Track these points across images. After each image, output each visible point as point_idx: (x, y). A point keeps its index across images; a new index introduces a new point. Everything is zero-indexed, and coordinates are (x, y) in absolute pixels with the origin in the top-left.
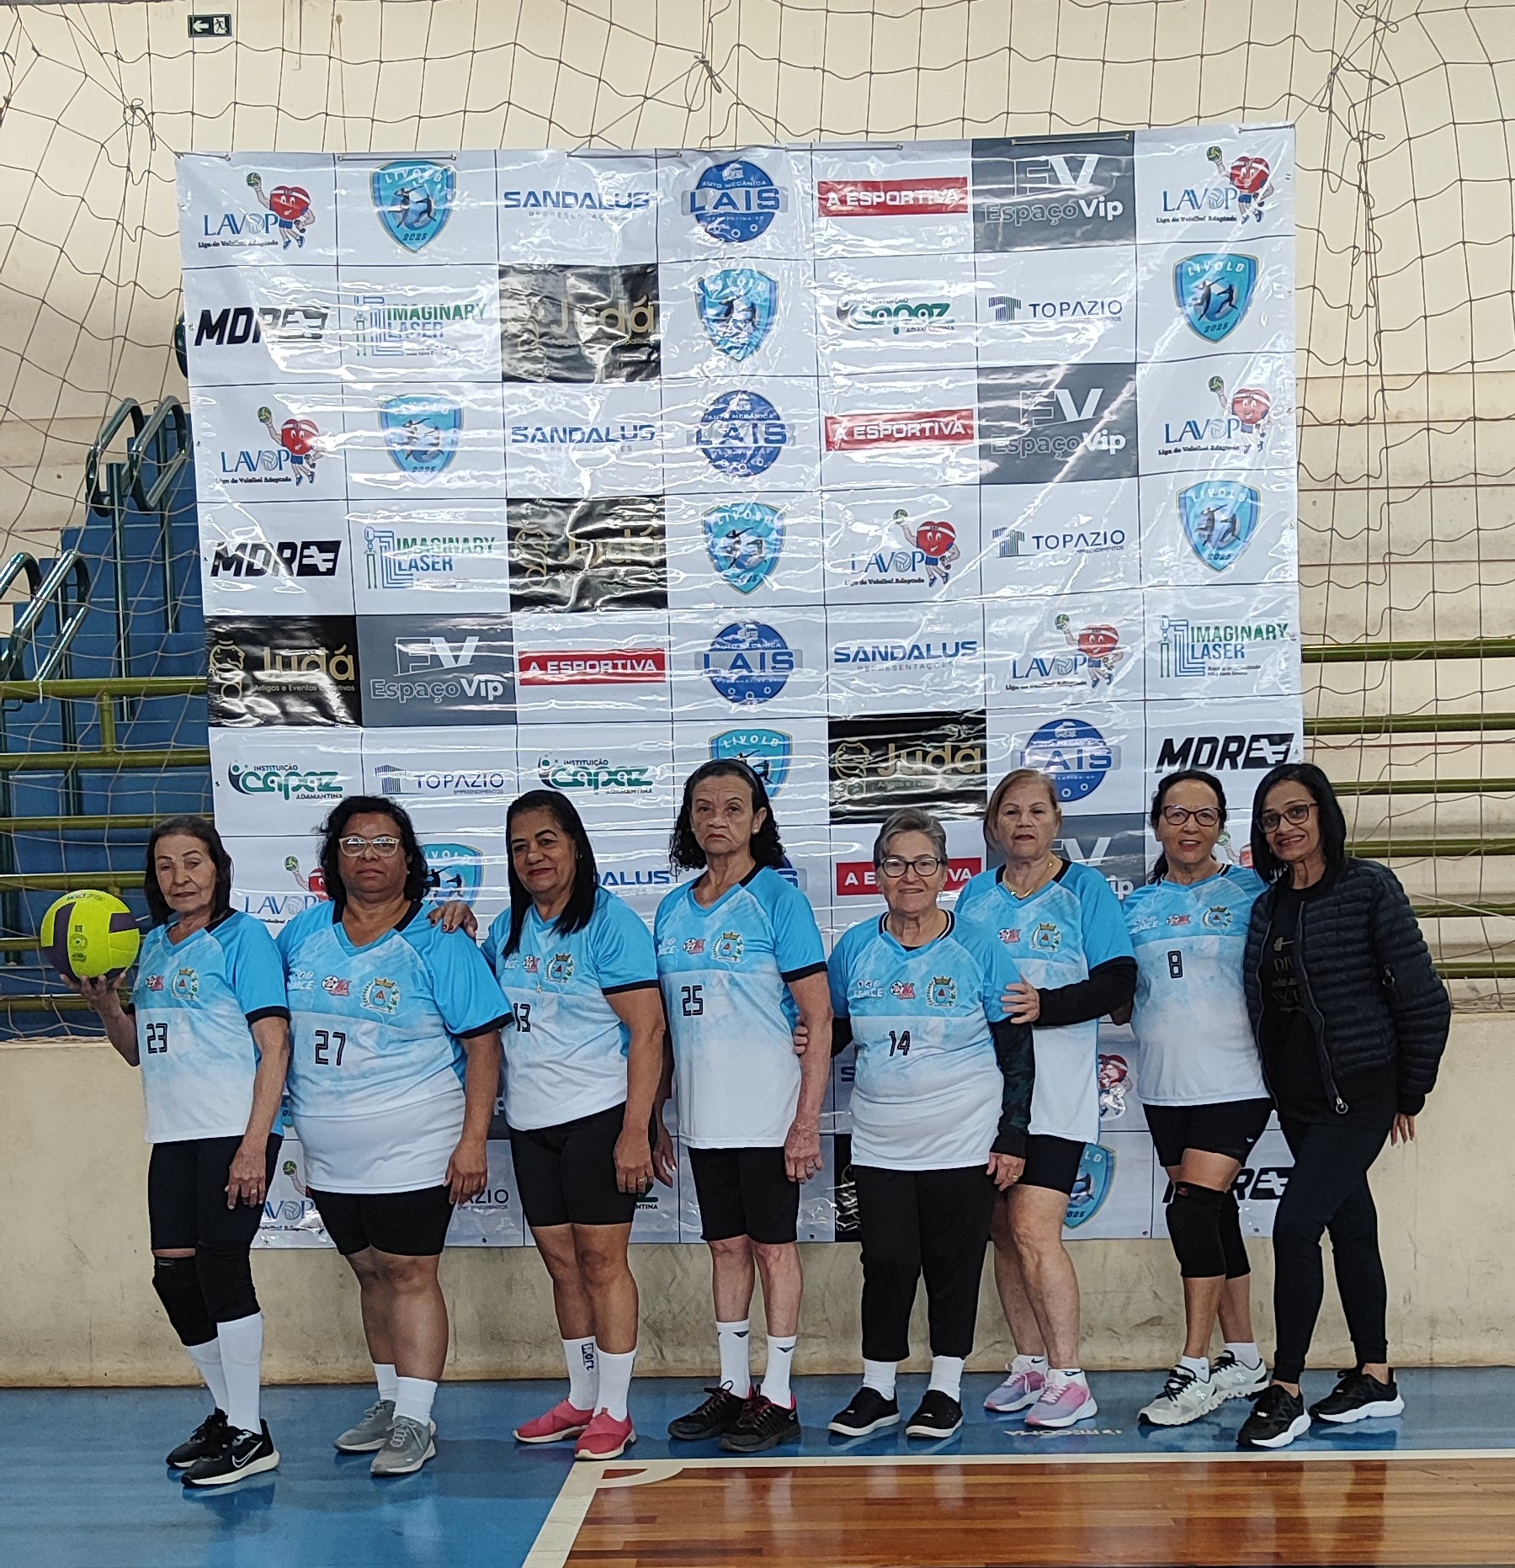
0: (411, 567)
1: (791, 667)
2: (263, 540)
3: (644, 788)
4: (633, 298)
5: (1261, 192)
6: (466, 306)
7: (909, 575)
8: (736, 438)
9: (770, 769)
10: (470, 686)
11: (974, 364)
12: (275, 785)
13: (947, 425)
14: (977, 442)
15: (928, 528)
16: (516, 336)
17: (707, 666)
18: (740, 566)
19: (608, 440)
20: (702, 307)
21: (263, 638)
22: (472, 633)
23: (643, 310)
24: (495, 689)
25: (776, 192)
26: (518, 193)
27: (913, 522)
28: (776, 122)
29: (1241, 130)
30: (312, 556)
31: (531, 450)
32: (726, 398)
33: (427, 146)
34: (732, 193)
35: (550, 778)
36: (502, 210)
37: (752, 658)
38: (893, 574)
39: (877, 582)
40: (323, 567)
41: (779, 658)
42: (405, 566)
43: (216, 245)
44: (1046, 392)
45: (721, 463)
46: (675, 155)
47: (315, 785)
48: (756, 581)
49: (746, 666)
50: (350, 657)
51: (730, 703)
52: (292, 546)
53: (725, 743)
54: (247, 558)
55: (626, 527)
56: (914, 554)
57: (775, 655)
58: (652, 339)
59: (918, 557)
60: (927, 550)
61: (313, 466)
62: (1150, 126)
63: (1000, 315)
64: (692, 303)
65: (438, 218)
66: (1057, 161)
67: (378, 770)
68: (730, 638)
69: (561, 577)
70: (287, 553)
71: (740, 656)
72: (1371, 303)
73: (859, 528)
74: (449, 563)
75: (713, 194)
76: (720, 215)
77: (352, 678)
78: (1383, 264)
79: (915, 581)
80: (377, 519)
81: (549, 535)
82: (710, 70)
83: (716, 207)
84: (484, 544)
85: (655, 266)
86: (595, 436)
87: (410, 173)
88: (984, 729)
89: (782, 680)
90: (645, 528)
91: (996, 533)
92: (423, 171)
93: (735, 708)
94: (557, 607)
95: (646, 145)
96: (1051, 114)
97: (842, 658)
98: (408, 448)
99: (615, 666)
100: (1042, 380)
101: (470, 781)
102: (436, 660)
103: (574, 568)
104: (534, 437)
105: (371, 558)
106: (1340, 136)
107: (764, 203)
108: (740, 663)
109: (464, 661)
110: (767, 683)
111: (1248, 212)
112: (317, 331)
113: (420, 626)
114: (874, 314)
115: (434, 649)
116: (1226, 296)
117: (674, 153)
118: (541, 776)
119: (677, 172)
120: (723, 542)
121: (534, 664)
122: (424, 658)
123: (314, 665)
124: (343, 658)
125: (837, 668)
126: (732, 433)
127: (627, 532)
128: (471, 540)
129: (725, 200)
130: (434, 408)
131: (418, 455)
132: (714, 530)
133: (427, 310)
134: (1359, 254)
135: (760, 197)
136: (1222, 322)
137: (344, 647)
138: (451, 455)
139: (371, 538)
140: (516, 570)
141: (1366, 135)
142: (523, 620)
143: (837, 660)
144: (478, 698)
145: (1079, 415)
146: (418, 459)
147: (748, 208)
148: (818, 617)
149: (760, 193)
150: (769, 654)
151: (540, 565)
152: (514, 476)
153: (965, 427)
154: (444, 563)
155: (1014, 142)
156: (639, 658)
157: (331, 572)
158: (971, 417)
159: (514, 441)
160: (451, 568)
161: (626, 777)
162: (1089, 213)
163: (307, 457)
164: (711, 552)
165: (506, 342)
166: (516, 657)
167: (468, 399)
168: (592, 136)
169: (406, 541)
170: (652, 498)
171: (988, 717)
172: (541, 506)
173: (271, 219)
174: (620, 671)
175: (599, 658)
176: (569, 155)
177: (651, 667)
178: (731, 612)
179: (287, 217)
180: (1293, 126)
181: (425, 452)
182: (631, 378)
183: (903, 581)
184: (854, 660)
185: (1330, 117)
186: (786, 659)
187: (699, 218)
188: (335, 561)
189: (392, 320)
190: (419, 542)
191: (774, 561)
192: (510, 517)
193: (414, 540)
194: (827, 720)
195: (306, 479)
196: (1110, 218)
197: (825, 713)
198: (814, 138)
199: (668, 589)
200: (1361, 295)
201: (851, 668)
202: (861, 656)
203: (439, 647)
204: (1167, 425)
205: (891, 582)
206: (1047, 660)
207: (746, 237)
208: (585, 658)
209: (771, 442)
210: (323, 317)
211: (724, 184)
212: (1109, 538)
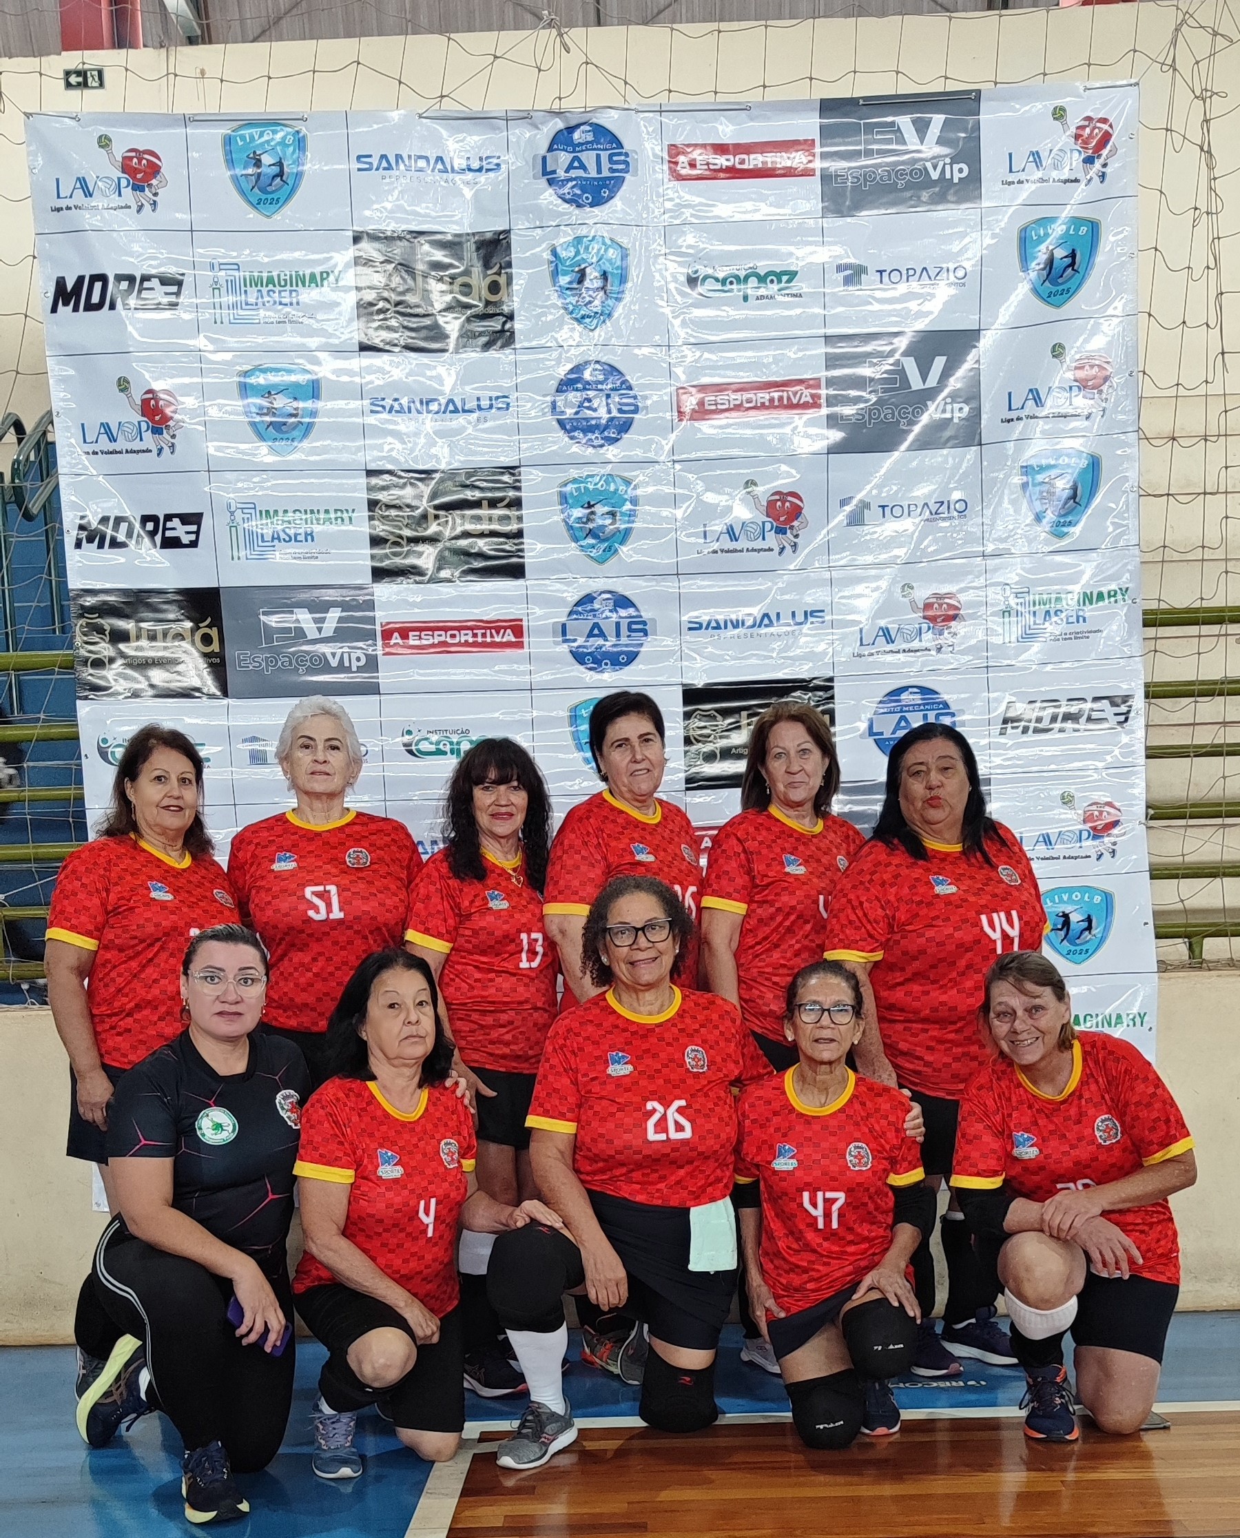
0: (273, 538)
1: (646, 634)
4: (487, 265)
5: (1105, 152)
6: (322, 273)
7: (759, 544)
8: (589, 408)
10: (334, 656)
11: (822, 332)
13: (795, 394)
14: (825, 411)
15: (777, 497)
16: (371, 304)
17: (564, 633)
18: (596, 536)
19: (464, 411)
20: (555, 274)
21: (128, 610)
22: (334, 604)
23: (496, 278)
24: (358, 659)
25: (627, 155)
26: (370, 156)
27: (763, 491)
28: (626, 83)
29: (1086, 89)
30: (174, 529)
31: (387, 421)
32: (578, 369)
33: (276, 107)
34: (584, 156)
35: (413, 748)
36: (355, 173)
37: (609, 626)
38: (742, 543)
39: (729, 551)
40: (186, 539)
41: (634, 627)
42: (268, 537)
43: (68, 208)
44: (891, 360)
45: (576, 434)
46: (526, 117)
48: (611, 551)
49: (602, 635)
50: (215, 629)
51: (588, 672)
52: (154, 519)
53: (583, 710)
54: (109, 532)
55: (484, 499)
56: (764, 523)
57: (630, 624)
58: (506, 309)
59: (768, 526)
60: (777, 520)
61: (173, 436)
62: (996, 83)
63: (848, 281)
64: (545, 269)
65: (290, 182)
66: (904, 122)
67: (245, 741)
68: (586, 607)
69: (420, 548)
70: (150, 526)
71: (596, 625)
72: (1212, 265)
73: (710, 497)
74: (311, 534)
75: (564, 158)
76: (571, 179)
77: (217, 650)
78: (1225, 224)
79: (765, 550)
80: (241, 490)
81: (408, 506)
82: (559, 28)
83: (567, 171)
84: (345, 515)
85: (508, 232)
86: (451, 408)
87: (261, 135)
88: (832, 697)
89: (638, 648)
90: (502, 499)
91: (844, 503)
92: (274, 132)
93: (590, 677)
94: (418, 578)
95: (496, 105)
96: (898, 72)
97: (696, 627)
98: (268, 419)
99: (475, 635)
100: (888, 348)
102: (300, 633)
103: (432, 540)
104: (392, 407)
105: (234, 529)
106: (1183, 96)
107: (615, 167)
108: (596, 631)
109: (327, 632)
110: (623, 652)
111: (1093, 174)
112: (173, 299)
114: (724, 281)
115: (297, 621)
116: (1068, 261)
117: (525, 114)
118: (405, 745)
119: (527, 135)
120: (578, 512)
121: (396, 634)
122: (287, 630)
123: (179, 636)
124: (207, 630)
125: (690, 637)
126: (586, 404)
127: (485, 503)
128: (332, 511)
129: (576, 164)
130: (293, 378)
131: (278, 427)
132: (569, 501)
133: (282, 277)
134: (1200, 216)
135: (611, 161)
136: (1065, 287)
137: (209, 620)
139: (233, 509)
140: (376, 541)
141: (1209, 94)
142: (384, 591)
143: (690, 629)
144: (341, 668)
145: (924, 382)
146: (278, 430)
147: (599, 171)
148: (671, 586)
149: (611, 156)
150: (624, 623)
151: (401, 537)
152: (373, 447)
153: (813, 396)
154: (306, 534)
155: (861, 102)
156: (498, 629)
157: (194, 544)
158: (819, 387)
159: (372, 412)
160: (313, 540)
162: (935, 175)
163: (168, 427)
164: (567, 523)
165: (363, 311)
166: (378, 629)
167: (327, 368)
168: (442, 97)
169: (268, 512)
170: (510, 470)
171: (835, 684)
172: (400, 477)
173: (124, 183)
174: (480, 639)
175: (459, 629)
176: (420, 117)
177: (509, 637)
178: (587, 582)
179: (139, 180)
180: (1137, 84)
181: (285, 424)
182: (487, 346)
183: (753, 550)
184: (707, 628)
185: (1173, 78)
186: (640, 627)
187: (551, 182)
188: (197, 533)
189: (248, 288)
191: (628, 532)
192: (370, 489)
193: (276, 512)
194: (680, 690)
195: (166, 450)
196: (956, 180)
197: (679, 680)
198: (663, 98)
199: (526, 560)
200: (1201, 257)
201: (701, 637)
202: (713, 624)
203: (304, 618)
204: (1010, 394)
205: (741, 551)
206: (893, 628)
207: (597, 202)
208: (446, 629)
209: (625, 412)
210: (179, 284)
211: (575, 147)
212: (952, 507)
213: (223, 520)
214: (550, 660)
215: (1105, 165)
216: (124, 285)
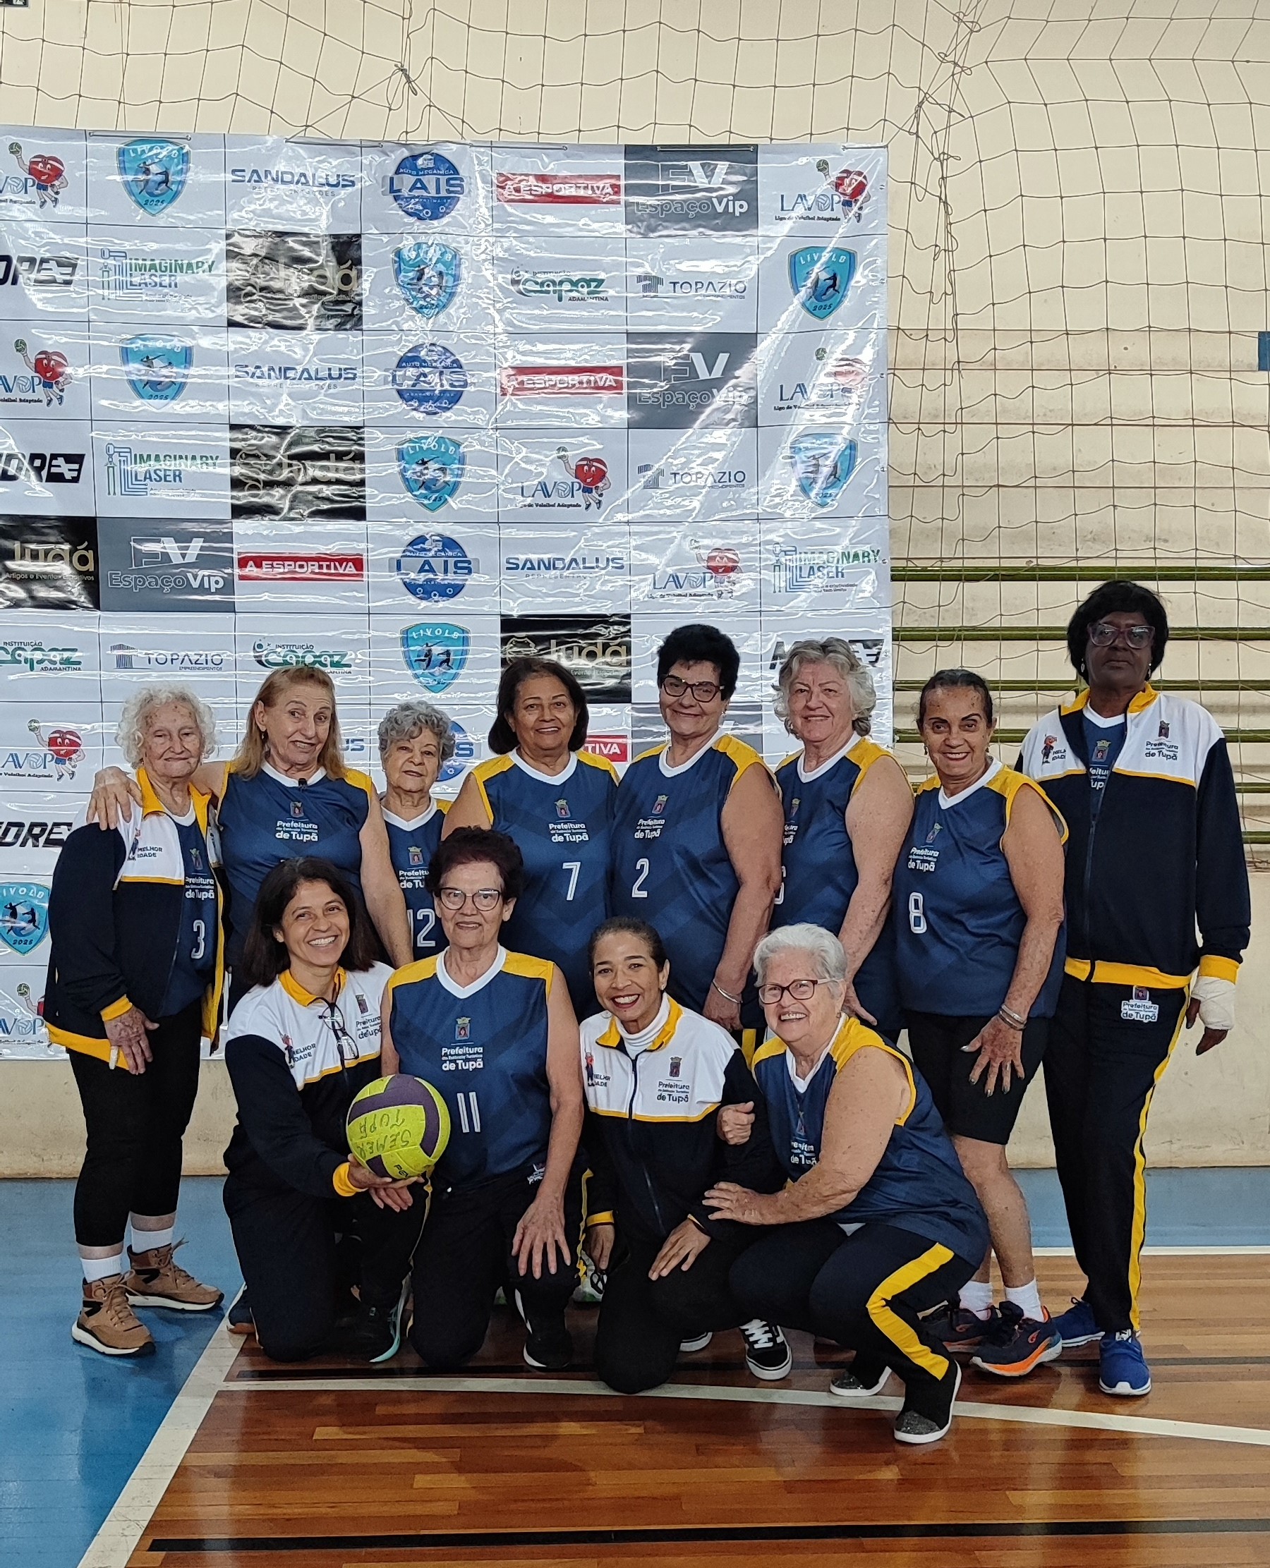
0: (145, 478)
1: (470, 572)
2: (16, 451)
3: (346, 669)
4: (340, 262)
5: (861, 198)
6: (197, 263)
7: (568, 501)
8: (424, 382)
9: (452, 657)
10: (195, 579)
11: (624, 330)
12: (22, 659)
13: (601, 378)
14: (625, 393)
16: (239, 289)
17: (399, 568)
18: (428, 488)
19: (317, 379)
20: (398, 271)
21: (14, 533)
22: (198, 535)
23: (347, 271)
24: (217, 582)
25: (461, 180)
26: (243, 171)
27: (573, 457)
28: (463, 122)
29: (845, 148)
30: (59, 466)
31: (251, 384)
32: (414, 349)
33: (165, 127)
34: (425, 179)
35: (263, 659)
36: (230, 184)
37: (437, 563)
38: (554, 499)
39: (542, 506)
40: (68, 476)
41: (459, 565)
42: (141, 477)
44: (683, 355)
45: (413, 403)
46: (377, 146)
47: (58, 659)
48: (441, 501)
49: (432, 570)
50: (91, 552)
51: (418, 601)
52: (42, 457)
53: (414, 634)
54: (2, 466)
55: (332, 452)
56: (573, 483)
57: (456, 563)
58: (356, 297)
59: (576, 486)
60: (584, 481)
61: (62, 390)
62: (771, 139)
63: (645, 288)
64: (390, 268)
65: (174, 187)
66: (695, 166)
67: (114, 648)
68: (419, 547)
69: (276, 491)
70: (38, 463)
71: (427, 562)
72: (950, 291)
74: (179, 476)
75: (409, 180)
76: (414, 197)
77: (92, 570)
78: (959, 259)
79: (574, 506)
80: (119, 436)
81: (266, 455)
82: (408, 77)
83: (410, 191)
84: (210, 461)
85: (359, 236)
86: (306, 375)
87: (151, 149)
88: (629, 631)
89: (460, 583)
90: (347, 453)
91: (641, 469)
92: (162, 148)
93: (422, 604)
94: (272, 517)
95: (352, 136)
96: (690, 126)
97: (513, 566)
98: (146, 379)
99: (321, 567)
100: (680, 345)
101: (194, 658)
102: (166, 557)
103: (286, 484)
104: (254, 374)
105: (111, 469)
106: (925, 157)
107: (451, 189)
108: (427, 567)
109: (191, 558)
110: (449, 585)
111: (851, 215)
112: (68, 278)
113: (154, 528)
114: (542, 284)
115: (164, 548)
116: (831, 282)
117: (376, 144)
118: (255, 657)
119: (378, 160)
120: (414, 467)
121: (251, 563)
122: (155, 555)
123: (58, 557)
124: (84, 552)
125: (508, 576)
126: (422, 379)
127: (332, 456)
128: (198, 458)
129: (419, 185)
130: (169, 346)
131: (154, 385)
132: (406, 457)
133: (163, 264)
134: (939, 252)
135: (448, 184)
136: (828, 303)
137: (86, 543)
138: (182, 385)
139: (111, 452)
140: (237, 484)
141: (946, 157)
142: (241, 526)
143: (508, 568)
144: (202, 590)
145: (710, 373)
146: (155, 389)
147: (438, 191)
148: (492, 532)
149: (448, 181)
150: (451, 562)
151: (257, 480)
153: (616, 381)
154: (175, 476)
155: (659, 149)
156: (341, 561)
157: (75, 480)
158: (621, 374)
159: (237, 376)
160: (180, 481)
161: (329, 659)
162: (720, 209)
163: (57, 383)
164: (403, 476)
165: (232, 294)
166: (235, 556)
168: (307, 126)
169: (141, 456)
170: (355, 429)
171: (632, 620)
172: (259, 431)
173: (30, 182)
174: (325, 570)
175: (307, 560)
176: (287, 141)
177: (351, 569)
178: (420, 526)
179: (43, 181)
180: (886, 146)
181: (160, 383)
182: (338, 327)
183: (563, 506)
184: (523, 569)
185: (917, 143)
186: (465, 567)
187: (396, 198)
188: (79, 471)
189: (133, 272)
190: (153, 457)
191: (456, 484)
192: (232, 440)
193: (149, 456)
194: (499, 619)
195: (55, 401)
196: (737, 214)
197: (497, 610)
198: (493, 135)
199: (367, 505)
200: (941, 285)
201: (520, 576)
202: (528, 565)
203: (169, 546)
204: (782, 386)
205: (553, 506)
206: (682, 576)
207: (435, 216)
208: (295, 559)
209: (455, 386)
210: (74, 266)
211: (418, 171)
212: (732, 478)
213: (102, 461)
214: (386, 590)
215: (861, 208)
216: (26, 265)
